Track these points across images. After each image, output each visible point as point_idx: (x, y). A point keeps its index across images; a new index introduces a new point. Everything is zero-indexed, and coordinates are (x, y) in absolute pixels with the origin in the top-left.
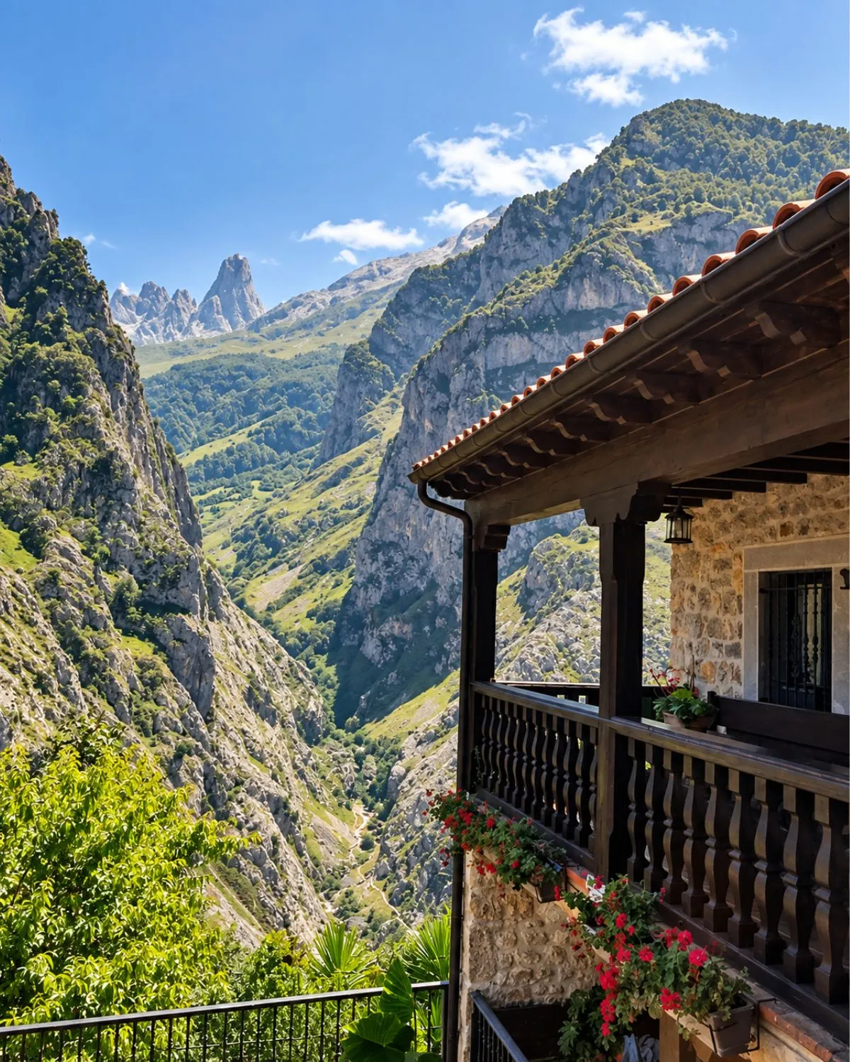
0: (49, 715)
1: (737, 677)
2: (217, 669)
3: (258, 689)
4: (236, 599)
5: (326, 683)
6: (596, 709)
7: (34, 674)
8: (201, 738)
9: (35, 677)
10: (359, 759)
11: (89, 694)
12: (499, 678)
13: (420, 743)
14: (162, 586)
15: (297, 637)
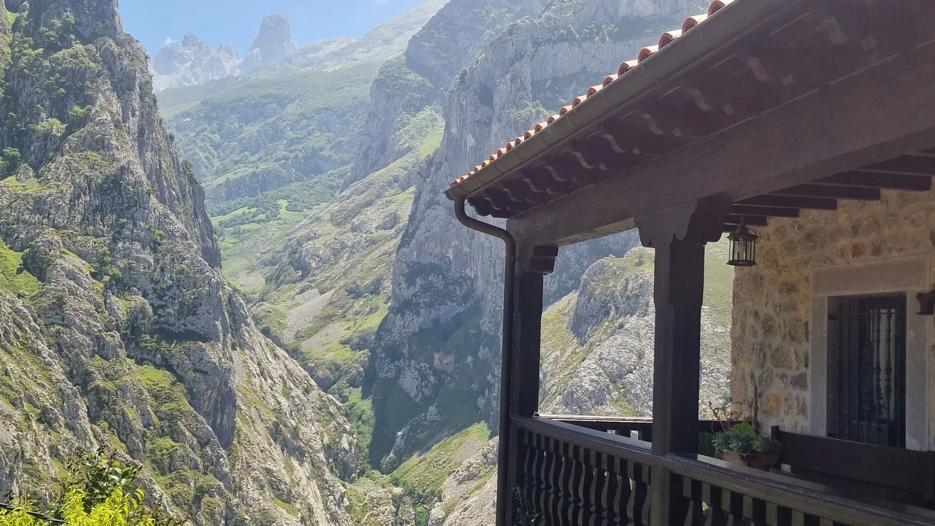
0: (54, 452)
1: (803, 411)
2: (239, 402)
3: (285, 426)
4: (261, 327)
5: (360, 418)
6: (648, 445)
7: (36, 407)
8: (223, 477)
9: (39, 411)
10: (397, 501)
11: (98, 429)
12: (545, 413)
13: (460, 483)
14: (180, 313)
15: (330, 369)
